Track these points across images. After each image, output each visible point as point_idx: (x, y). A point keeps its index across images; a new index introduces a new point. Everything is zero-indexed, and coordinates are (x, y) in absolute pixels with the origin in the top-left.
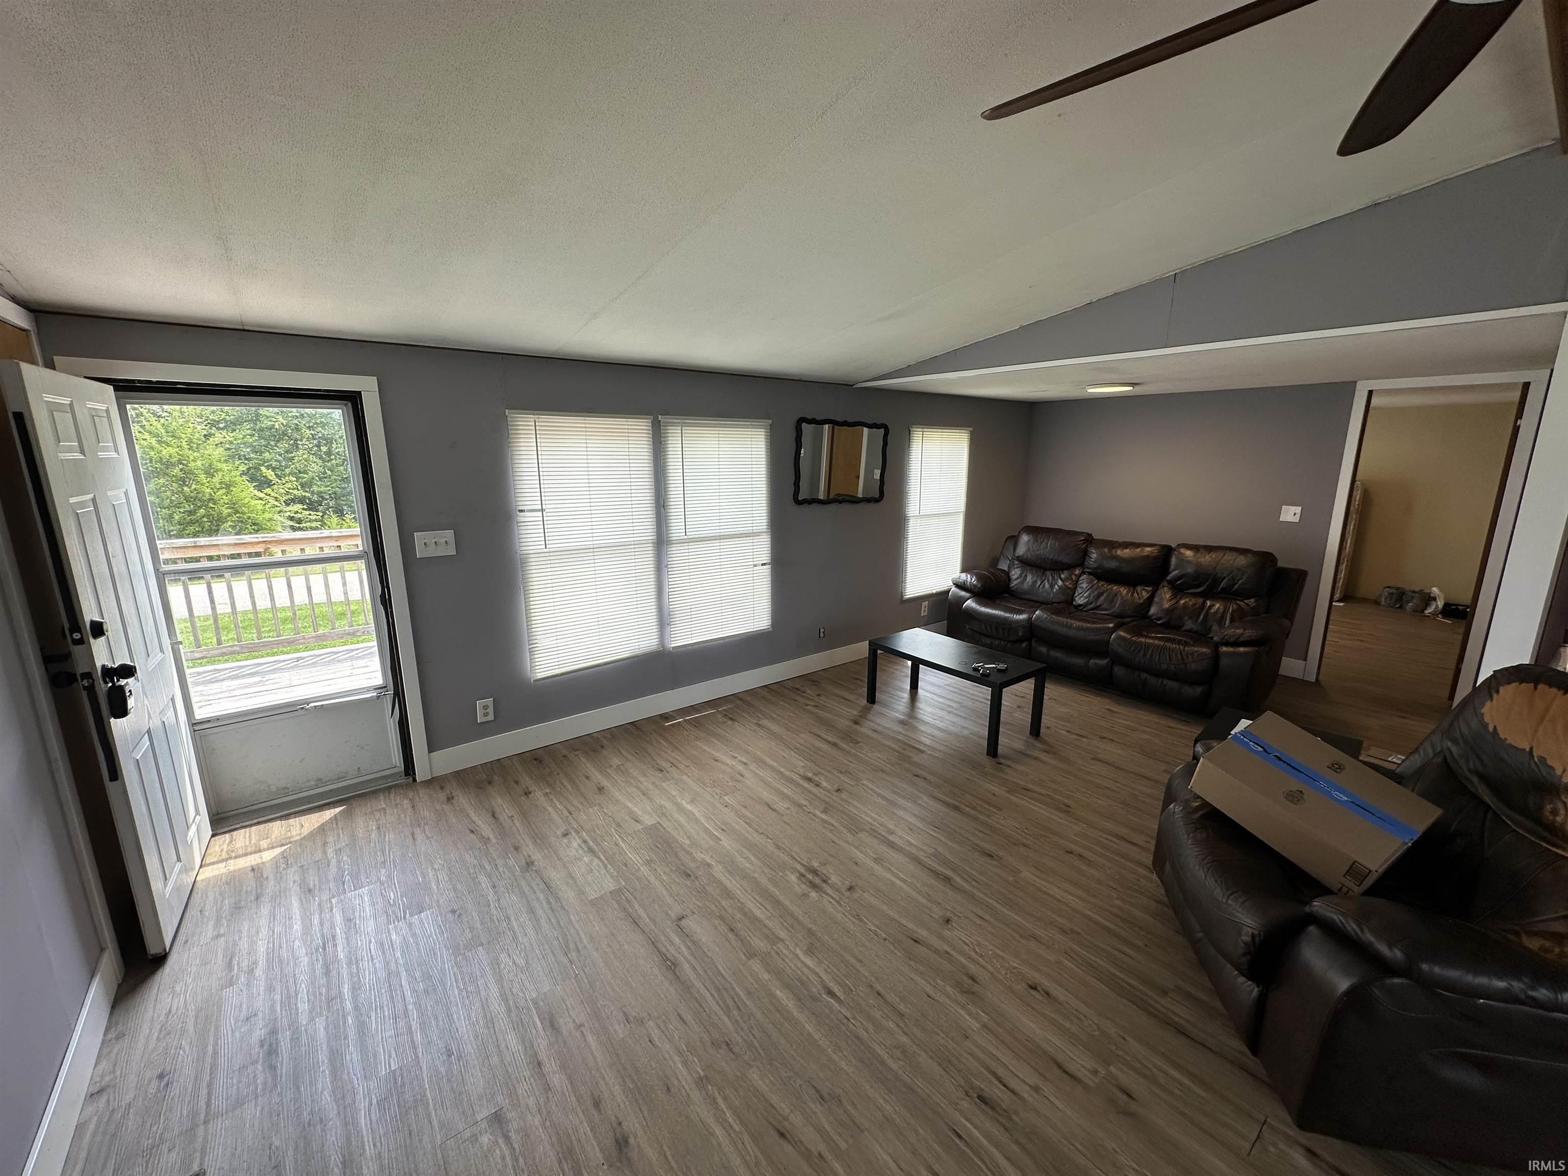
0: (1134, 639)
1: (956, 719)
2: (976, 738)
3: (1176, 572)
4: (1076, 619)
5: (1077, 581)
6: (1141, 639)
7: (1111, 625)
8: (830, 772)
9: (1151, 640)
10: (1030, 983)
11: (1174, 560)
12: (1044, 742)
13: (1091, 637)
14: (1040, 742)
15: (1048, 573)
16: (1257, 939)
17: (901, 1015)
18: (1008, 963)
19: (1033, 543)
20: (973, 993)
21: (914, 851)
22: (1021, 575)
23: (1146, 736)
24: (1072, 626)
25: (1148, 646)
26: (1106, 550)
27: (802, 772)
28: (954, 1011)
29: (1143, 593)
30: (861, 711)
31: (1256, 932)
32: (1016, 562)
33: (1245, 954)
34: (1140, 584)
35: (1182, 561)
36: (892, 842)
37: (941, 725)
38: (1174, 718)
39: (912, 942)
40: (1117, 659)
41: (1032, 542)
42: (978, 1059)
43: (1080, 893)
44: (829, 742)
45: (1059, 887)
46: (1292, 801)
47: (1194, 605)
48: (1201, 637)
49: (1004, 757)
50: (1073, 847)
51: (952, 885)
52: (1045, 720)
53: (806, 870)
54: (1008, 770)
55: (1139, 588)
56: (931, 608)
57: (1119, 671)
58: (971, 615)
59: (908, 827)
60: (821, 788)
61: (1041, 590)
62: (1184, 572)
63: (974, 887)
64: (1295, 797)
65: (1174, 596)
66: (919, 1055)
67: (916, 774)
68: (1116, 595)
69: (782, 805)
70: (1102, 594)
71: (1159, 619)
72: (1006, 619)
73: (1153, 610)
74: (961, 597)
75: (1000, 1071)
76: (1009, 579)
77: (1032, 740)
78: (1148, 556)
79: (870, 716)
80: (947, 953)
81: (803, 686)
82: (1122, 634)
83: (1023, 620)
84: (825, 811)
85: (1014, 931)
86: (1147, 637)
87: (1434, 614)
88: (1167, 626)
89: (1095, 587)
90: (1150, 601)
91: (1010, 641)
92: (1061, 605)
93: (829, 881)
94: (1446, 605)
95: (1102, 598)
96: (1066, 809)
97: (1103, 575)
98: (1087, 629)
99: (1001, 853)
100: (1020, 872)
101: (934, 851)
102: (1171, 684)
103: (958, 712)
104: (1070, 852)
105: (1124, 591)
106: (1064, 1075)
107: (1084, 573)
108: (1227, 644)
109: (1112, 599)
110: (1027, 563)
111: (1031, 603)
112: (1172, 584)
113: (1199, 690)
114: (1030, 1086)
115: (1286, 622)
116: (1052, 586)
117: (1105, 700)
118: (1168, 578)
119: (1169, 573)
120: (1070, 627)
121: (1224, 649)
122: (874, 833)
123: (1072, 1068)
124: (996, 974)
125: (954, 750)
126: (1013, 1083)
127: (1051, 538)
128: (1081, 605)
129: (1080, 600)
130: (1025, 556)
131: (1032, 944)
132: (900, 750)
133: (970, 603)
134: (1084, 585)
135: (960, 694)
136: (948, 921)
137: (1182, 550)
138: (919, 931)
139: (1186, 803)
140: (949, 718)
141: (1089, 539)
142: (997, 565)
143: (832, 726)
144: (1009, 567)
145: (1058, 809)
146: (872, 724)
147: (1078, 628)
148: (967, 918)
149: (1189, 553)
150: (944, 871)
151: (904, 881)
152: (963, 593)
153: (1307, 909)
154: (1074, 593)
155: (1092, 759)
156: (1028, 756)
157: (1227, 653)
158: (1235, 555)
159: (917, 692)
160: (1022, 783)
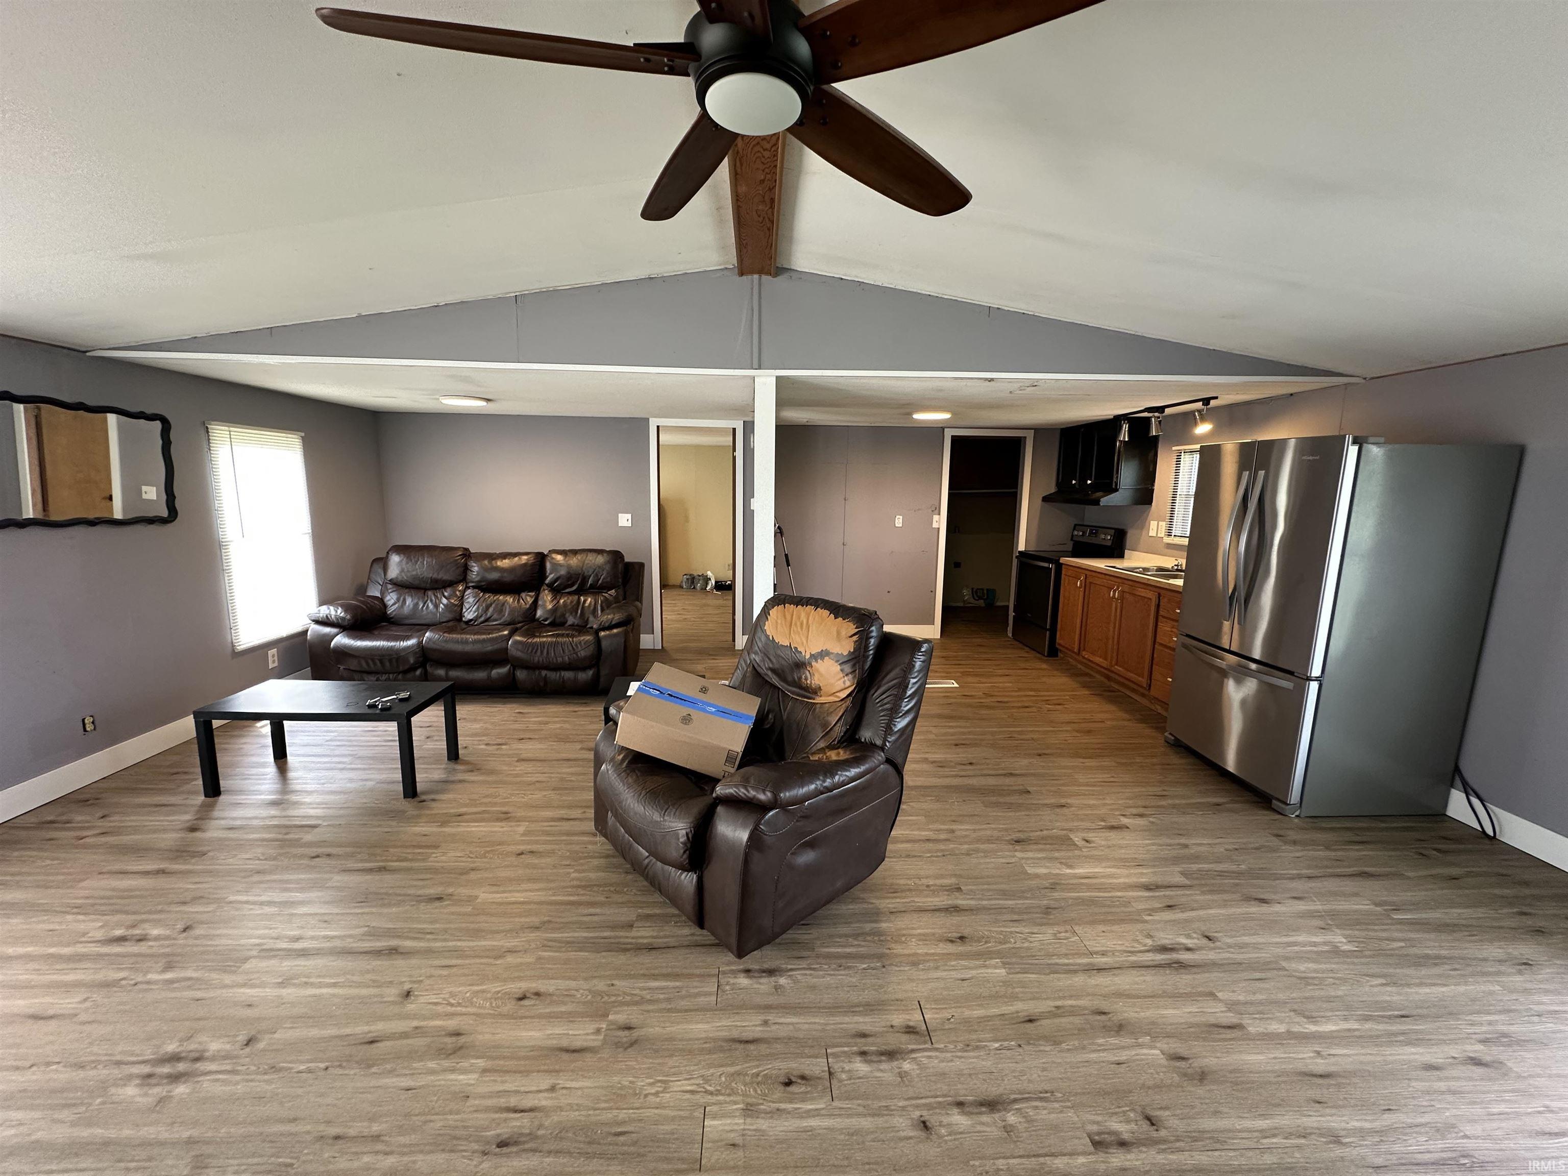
0: (530, 641)
1: (352, 775)
2: (385, 786)
3: (552, 576)
4: (471, 634)
5: (463, 597)
6: (535, 640)
7: (506, 633)
8: (161, 911)
9: (545, 639)
10: (517, 996)
11: (548, 566)
12: (467, 763)
13: (489, 648)
14: (463, 764)
15: (430, 593)
16: (690, 836)
17: (377, 1138)
18: (490, 992)
19: (407, 563)
20: (461, 1048)
21: (338, 943)
22: (398, 600)
23: (558, 726)
24: (469, 642)
25: (543, 645)
26: (486, 562)
27: (99, 935)
28: (443, 1082)
29: (528, 598)
30: (198, 811)
31: (688, 830)
32: (389, 586)
33: (685, 852)
34: (524, 591)
35: (556, 565)
36: (303, 950)
37: (333, 787)
38: (577, 704)
39: (367, 1046)
40: (518, 664)
41: (404, 562)
42: (487, 1109)
43: (542, 885)
44: (147, 873)
45: (518, 891)
46: (686, 724)
47: (572, 602)
48: (582, 628)
49: (425, 793)
50: (522, 848)
51: (402, 953)
52: (462, 741)
53: (153, 1066)
54: (434, 804)
55: (523, 595)
56: (282, 657)
57: (521, 674)
58: (343, 653)
59: (320, 921)
60: (149, 940)
61: (425, 612)
62: (558, 575)
63: (429, 940)
64: (687, 720)
65: (554, 598)
66: (414, 1162)
67: (313, 855)
68: (503, 604)
69: (68, 1003)
70: (491, 605)
71: (546, 620)
72: (391, 649)
73: (539, 613)
74: (325, 635)
75: (513, 1102)
76: (385, 606)
77: (452, 765)
78: (525, 564)
79: (216, 814)
80: (416, 1028)
81: (63, 814)
82: (518, 638)
83: (413, 646)
84: (169, 967)
85: (487, 957)
86: (540, 637)
87: (712, 589)
88: (554, 624)
89: (482, 599)
90: (535, 604)
91: (399, 673)
92: (451, 624)
93: (207, 1054)
94: (716, 582)
95: (491, 610)
96: (506, 817)
97: (489, 587)
98: (484, 640)
99: (450, 890)
100: (477, 897)
101: (366, 929)
102: (568, 675)
103: (353, 766)
104: (522, 854)
105: (510, 599)
106: (575, 1054)
107: (467, 588)
108: (604, 629)
109: (501, 609)
110: (401, 586)
111: (417, 627)
112: (550, 586)
113: (590, 673)
114: (547, 1090)
115: (638, 603)
116: (436, 606)
117: (515, 705)
118: (547, 582)
119: (546, 578)
120: (466, 642)
121: (602, 634)
122: (268, 953)
123: (578, 1044)
124: (482, 1011)
125: (359, 808)
126: (528, 1102)
127: (426, 555)
128: (471, 620)
129: (469, 615)
130: (400, 578)
131: (510, 959)
132: (280, 836)
133: (341, 640)
134: (471, 600)
135: (350, 746)
136: (408, 994)
137: (554, 556)
138: (373, 1028)
139: (612, 759)
140: (341, 776)
141: (467, 554)
142: (366, 591)
143: (146, 850)
144: (382, 593)
145: (498, 820)
146: (222, 822)
147: (475, 642)
148: (431, 976)
149: (559, 558)
150: (385, 944)
151: (334, 985)
152: (327, 630)
153: (714, 795)
154: (462, 609)
155: (517, 761)
156: (453, 782)
157: (605, 636)
158: (595, 555)
159: (286, 762)
160: (452, 811)
